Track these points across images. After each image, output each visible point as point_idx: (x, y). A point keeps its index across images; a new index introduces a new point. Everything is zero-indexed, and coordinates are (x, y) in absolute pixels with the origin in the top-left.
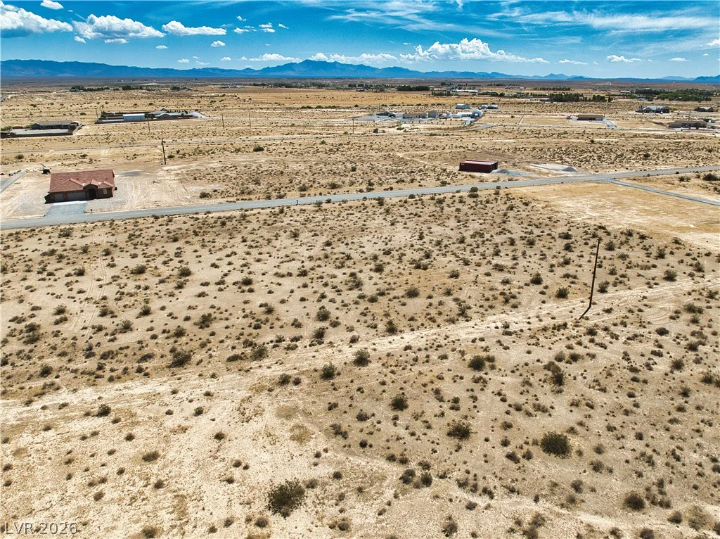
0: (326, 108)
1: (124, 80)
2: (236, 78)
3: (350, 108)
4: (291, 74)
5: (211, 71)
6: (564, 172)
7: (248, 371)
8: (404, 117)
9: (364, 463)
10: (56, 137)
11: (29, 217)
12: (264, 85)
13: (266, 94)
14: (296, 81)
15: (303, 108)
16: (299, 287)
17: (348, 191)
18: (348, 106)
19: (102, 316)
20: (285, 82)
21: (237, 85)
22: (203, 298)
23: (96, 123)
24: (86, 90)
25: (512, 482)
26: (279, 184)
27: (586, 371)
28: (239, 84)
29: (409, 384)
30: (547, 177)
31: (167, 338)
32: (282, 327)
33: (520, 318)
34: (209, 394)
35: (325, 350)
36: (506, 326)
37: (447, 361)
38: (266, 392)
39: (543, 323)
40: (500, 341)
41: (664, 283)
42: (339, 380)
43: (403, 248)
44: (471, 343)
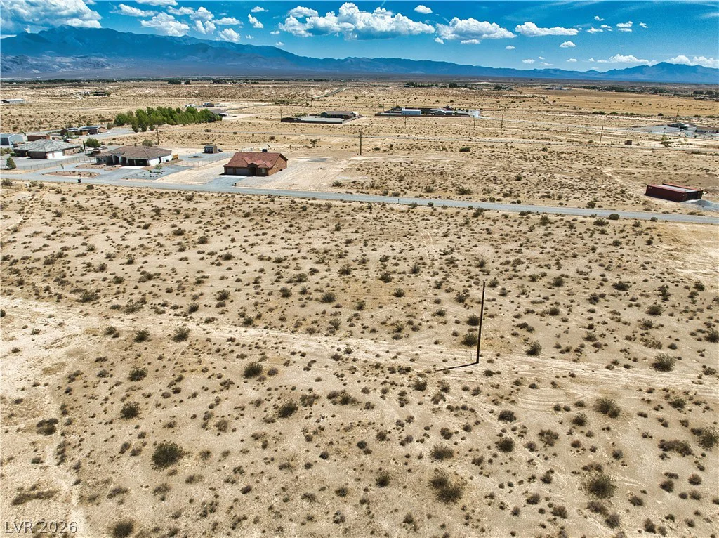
0: (622, 115)
1: (463, 78)
2: (572, 80)
3: (651, 116)
4: (640, 77)
5: (552, 72)
7: (108, 318)
8: (696, 131)
10: (326, 125)
11: (196, 183)
12: (594, 88)
13: (581, 97)
14: (634, 85)
15: (595, 113)
16: (256, 271)
17: (470, 199)
18: (651, 114)
19: (106, 258)
20: (622, 85)
21: (565, 87)
22: (181, 262)
23: (376, 115)
24: (416, 86)
25: (89, 463)
26: (419, 183)
27: (334, 416)
28: (568, 86)
29: (177, 365)
31: (110, 282)
32: (184, 296)
33: (381, 349)
34: (61, 324)
35: (178, 322)
36: (348, 352)
37: (240, 360)
38: (91, 335)
39: (391, 361)
40: (314, 361)
41: (643, 370)
42: (142, 345)
43: (408, 259)
44: (288, 354)
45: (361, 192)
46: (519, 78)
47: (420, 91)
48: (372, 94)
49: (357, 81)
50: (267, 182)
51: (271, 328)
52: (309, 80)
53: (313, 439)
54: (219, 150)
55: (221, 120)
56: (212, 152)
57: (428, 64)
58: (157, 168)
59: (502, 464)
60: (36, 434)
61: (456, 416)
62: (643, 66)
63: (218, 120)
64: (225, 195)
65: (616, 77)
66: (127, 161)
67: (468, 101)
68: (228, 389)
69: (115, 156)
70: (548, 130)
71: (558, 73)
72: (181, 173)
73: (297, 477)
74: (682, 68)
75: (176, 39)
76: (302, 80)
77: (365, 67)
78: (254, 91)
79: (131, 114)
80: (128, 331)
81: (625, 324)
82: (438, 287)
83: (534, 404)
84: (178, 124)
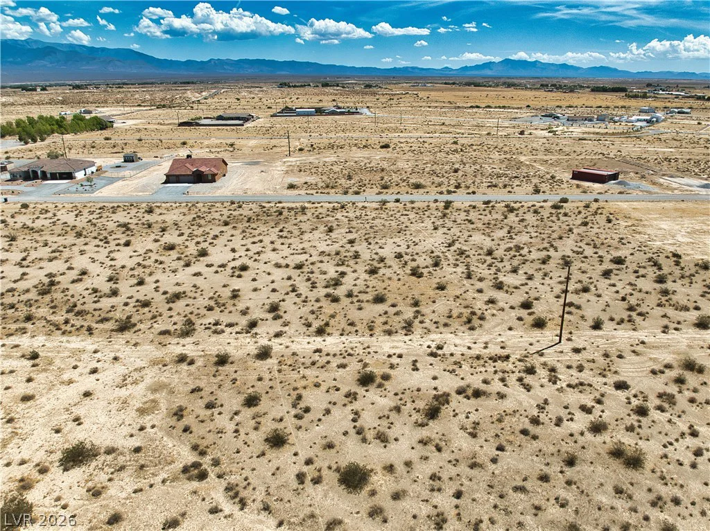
0: (496, 107)
2: (432, 77)
3: (521, 108)
4: (488, 72)
5: (411, 70)
6: (698, 189)
7: (165, 345)
8: (568, 120)
9: (171, 445)
10: (228, 127)
11: (141, 194)
12: (454, 84)
13: (448, 93)
14: (487, 80)
15: (472, 107)
16: (283, 279)
17: (428, 192)
18: (520, 106)
19: (108, 281)
20: (478, 81)
21: (428, 83)
22: (195, 277)
23: (272, 116)
24: (290, 87)
25: (275, 501)
26: (370, 181)
27: (477, 410)
28: (430, 83)
29: (283, 384)
30: (670, 193)
31: (134, 307)
32: (230, 312)
33: (466, 341)
34: (116, 359)
35: (246, 339)
36: (439, 347)
37: (344, 370)
38: (160, 366)
39: (485, 351)
40: (416, 361)
41: (690, 330)
42: (227, 368)
43: (421, 254)
44: (385, 358)
45: (321, 193)
46: (382, 76)
47: (298, 91)
48: (253, 96)
49: (225, 83)
50: (218, 188)
51: (348, 334)
52: (175, 83)
53: (478, 435)
54: (139, 158)
55: (112, 127)
56: (133, 161)
57: (292, 64)
58: (88, 181)
59: (650, 427)
60: (188, 481)
61: (581, 392)
62: (490, 62)
63: (110, 127)
64: (185, 204)
65: (468, 73)
66: (49, 176)
67: (349, 100)
68: (356, 400)
69: (33, 171)
70: (443, 124)
71: (416, 70)
72: (115, 184)
73: (493, 473)
74: (523, 64)
75: (20, 43)
76: (168, 83)
77: (229, 68)
78: (126, 95)
79: (11, 124)
80: (200, 356)
81: (647, 293)
82: (469, 277)
83: (633, 372)
84: (68, 133)
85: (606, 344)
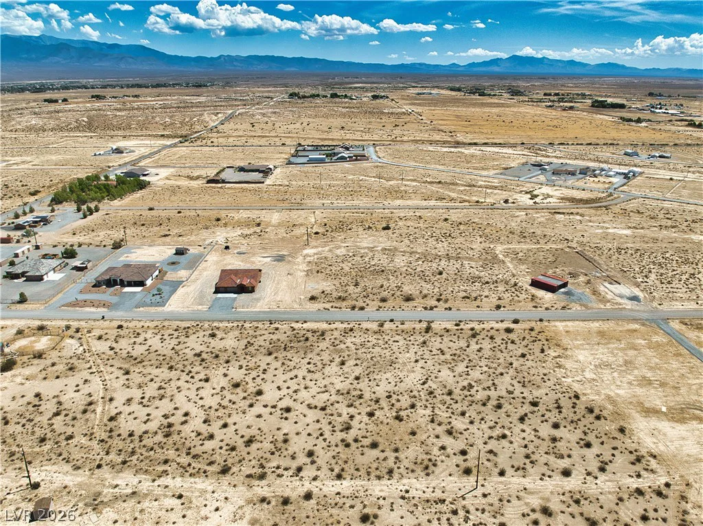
4: (496, 69)
5: (418, 66)
6: (626, 302)
7: (252, 487)
8: (552, 173)
11: (200, 307)
12: (459, 90)
16: (314, 422)
17: (415, 307)
18: (515, 141)
21: (434, 88)
22: (258, 419)
23: (287, 163)
26: (372, 287)
28: (437, 87)
29: (321, 521)
30: (602, 307)
31: (227, 450)
32: (285, 457)
33: (423, 486)
34: (226, 498)
35: (296, 482)
36: (407, 491)
37: (353, 510)
38: (252, 505)
39: (433, 495)
40: (392, 503)
41: (558, 478)
42: (289, 507)
43: (404, 393)
44: (376, 500)
45: (335, 307)
47: (308, 111)
48: (266, 119)
51: (355, 479)
55: (149, 183)
56: (183, 253)
57: (301, 61)
62: (498, 59)
64: (236, 324)
65: (475, 69)
69: (114, 280)
71: (423, 67)
72: (179, 292)
74: (530, 60)
77: (239, 65)
80: (273, 497)
81: (543, 440)
82: (432, 421)
83: (512, 514)
84: (116, 199)
85: (504, 489)
